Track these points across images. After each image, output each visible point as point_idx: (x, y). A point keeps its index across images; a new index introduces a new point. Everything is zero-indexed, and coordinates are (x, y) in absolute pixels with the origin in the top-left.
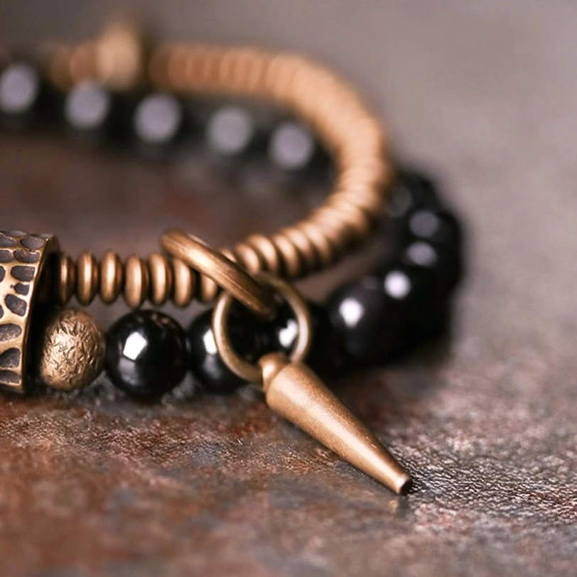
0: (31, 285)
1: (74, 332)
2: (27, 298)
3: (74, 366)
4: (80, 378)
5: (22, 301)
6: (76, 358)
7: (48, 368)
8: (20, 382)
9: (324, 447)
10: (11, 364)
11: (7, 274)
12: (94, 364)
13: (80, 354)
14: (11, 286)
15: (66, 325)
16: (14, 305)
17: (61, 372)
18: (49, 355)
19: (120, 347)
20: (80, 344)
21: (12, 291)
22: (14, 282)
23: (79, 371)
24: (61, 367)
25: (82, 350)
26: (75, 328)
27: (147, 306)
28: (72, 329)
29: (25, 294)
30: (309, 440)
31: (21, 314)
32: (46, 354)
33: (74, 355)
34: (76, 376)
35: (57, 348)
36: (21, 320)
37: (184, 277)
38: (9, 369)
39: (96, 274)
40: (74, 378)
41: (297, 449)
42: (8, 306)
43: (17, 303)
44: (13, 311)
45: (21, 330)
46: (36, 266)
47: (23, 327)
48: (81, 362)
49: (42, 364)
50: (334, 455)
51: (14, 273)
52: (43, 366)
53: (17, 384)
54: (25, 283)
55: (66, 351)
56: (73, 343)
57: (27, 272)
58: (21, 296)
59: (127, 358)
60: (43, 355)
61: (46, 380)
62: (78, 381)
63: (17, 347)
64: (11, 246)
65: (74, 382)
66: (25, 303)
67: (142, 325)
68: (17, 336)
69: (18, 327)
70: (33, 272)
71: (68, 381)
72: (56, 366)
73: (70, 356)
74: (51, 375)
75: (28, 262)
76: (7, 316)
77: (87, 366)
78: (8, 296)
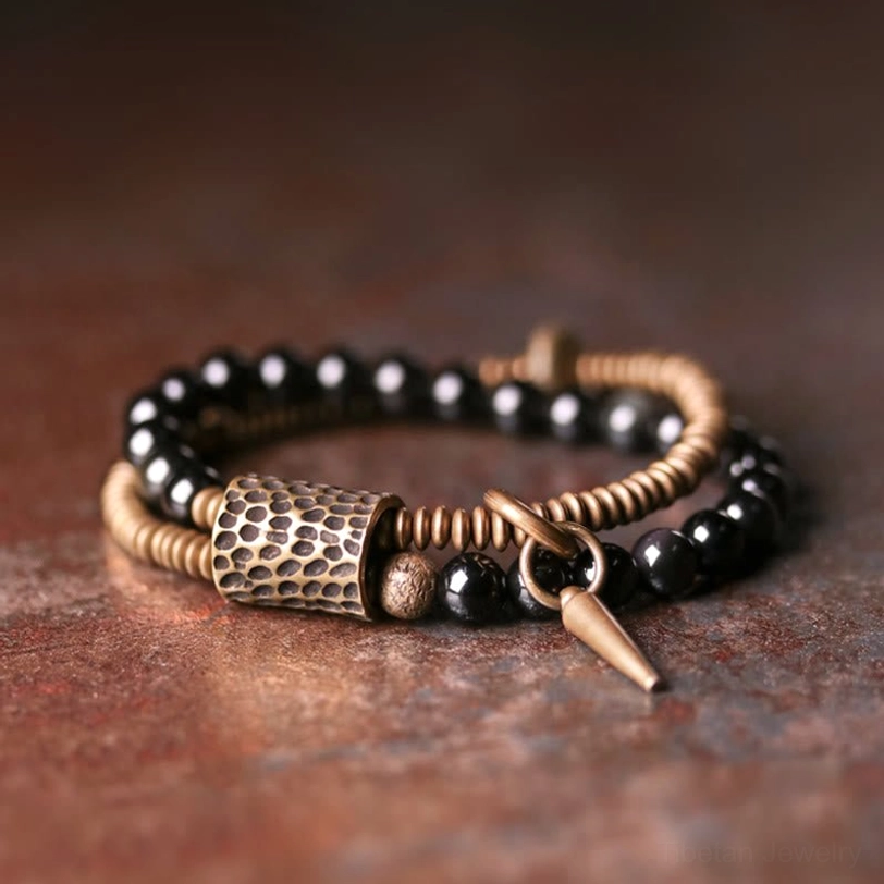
0: (364, 532)
1: (406, 570)
2: (361, 542)
3: (406, 597)
5: (357, 544)
6: (407, 591)
8: (363, 610)
9: (603, 660)
11: (347, 523)
12: (423, 596)
13: (411, 588)
14: (349, 533)
15: (400, 565)
16: (351, 548)
17: (396, 603)
19: (447, 583)
20: (411, 580)
21: (349, 537)
22: (351, 529)
23: (411, 602)
24: (397, 598)
25: (412, 584)
26: (407, 567)
27: (471, 549)
29: (360, 538)
30: (593, 655)
31: (355, 554)
32: (385, 589)
33: (405, 588)
34: (409, 606)
35: (393, 583)
36: (356, 560)
37: (498, 525)
38: (354, 600)
39: (427, 524)
41: (582, 661)
42: (347, 549)
43: (353, 546)
44: (350, 552)
45: (356, 567)
46: (369, 517)
47: (357, 565)
48: (411, 594)
50: (609, 665)
51: (352, 522)
53: (361, 613)
54: (359, 530)
55: (400, 586)
56: (405, 579)
57: (362, 521)
58: (355, 541)
59: (454, 592)
61: (387, 609)
62: (411, 609)
63: (355, 581)
64: (353, 502)
65: (408, 610)
66: (359, 546)
67: (466, 565)
68: (354, 573)
69: (354, 565)
70: (367, 522)
71: (403, 609)
72: (393, 598)
73: (402, 589)
74: (390, 605)
75: (364, 514)
76: (346, 557)
77: (417, 598)
78: (346, 541)
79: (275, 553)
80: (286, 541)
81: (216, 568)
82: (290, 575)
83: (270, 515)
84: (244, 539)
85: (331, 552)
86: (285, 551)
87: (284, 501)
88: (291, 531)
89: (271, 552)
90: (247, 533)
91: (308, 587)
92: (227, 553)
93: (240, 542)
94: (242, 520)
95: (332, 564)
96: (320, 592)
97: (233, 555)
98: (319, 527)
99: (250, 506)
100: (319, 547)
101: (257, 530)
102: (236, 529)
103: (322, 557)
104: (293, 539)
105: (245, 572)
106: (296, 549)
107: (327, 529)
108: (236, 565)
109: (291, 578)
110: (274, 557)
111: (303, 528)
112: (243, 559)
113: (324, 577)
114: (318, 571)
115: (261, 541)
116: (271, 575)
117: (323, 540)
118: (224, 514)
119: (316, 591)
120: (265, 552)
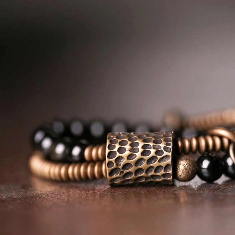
0: (171, 143)
1: (186, 160)
2: (171, 147)
3: (188, 170)
4: (190, 174)
5: (169, 148)
6: (188, 167)
7: (180, 172)
8: (172, 177)
10: (168, 171)
11: (163, 141)
12: (194, 169)
13: (189, 166)
14: (165, 144)
18: (179, 168)
20: (189, 163)
21: (165, 146)
23: (190, 172)
24: (184, 171)
25: (190, 165)
26: (186, 158)
28: (185, 159)
29: (170, 145)
31: (169, 152)
32: (178, 168)
33: (187, 167)
34: (189, 174)
35: (182, 165)
36: (170, 154)
38: (168, 172)
40: (188, 175)
42: (165, 150)
43: (167, 149)
44: (167, 151)
45: (170, 157)
48: (190, 169)
49: (177, 172)
51: (165, 140)
52: (178, 172)
54: (169, 143)
55: (185, 166)
56: (187, 163)
57: (169, 140)
58: (168, 146)
60: (177, 168)
62: (189, 176)
63: (170, 163)
66: (170, 148)
68: (169, 159)
69: (169, 156)
70: (171, 139)
71: (186, 176)
72: (182, 171)
73: (186, 167)
74: (181, 175)
75: (168, 137)
76: (165, 153)
77: (192, 170)
78: (164, 147)
79: (133, 157)
80: (138, 151)
81: (108, 167)
82: (140, 165)
83: (129, 143)
84: (120, 153)
85: (158, 152)
86: (138, 155)
87: (133, 137)
88: (140, 147)
89: (131, 157)
90: (121, 150)
91: (148, 170)
92: (113, 160)
93: (118, 154)
94: (117, 146)
95: (159, 157)
96: (153, 171)
97: (116, 160)
98: (151, 144)
99: (119, 141)
100: (153, 151)
101: (125, 149)
102: (116, 150)
103: (155, 155)
104: (141, 150)
105: (120, 167)
106: (143, 154)
107: (155, 144)
108: (117, 164)
109: (141, 167)
110: (133, 159)
111: (144, 145)
112: (120, 162)
113: (155, 164)
114: (153, 161)
115: (127, 153)
116: (133, 166)
117: (154, 148)
118: (109, 145)
119: (151, 171)
120: (129, 157)
